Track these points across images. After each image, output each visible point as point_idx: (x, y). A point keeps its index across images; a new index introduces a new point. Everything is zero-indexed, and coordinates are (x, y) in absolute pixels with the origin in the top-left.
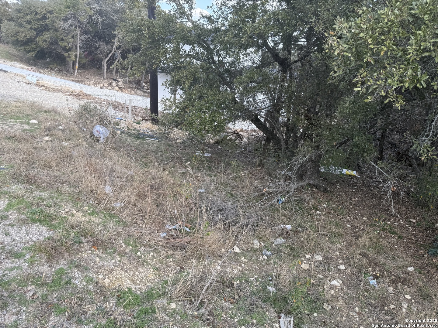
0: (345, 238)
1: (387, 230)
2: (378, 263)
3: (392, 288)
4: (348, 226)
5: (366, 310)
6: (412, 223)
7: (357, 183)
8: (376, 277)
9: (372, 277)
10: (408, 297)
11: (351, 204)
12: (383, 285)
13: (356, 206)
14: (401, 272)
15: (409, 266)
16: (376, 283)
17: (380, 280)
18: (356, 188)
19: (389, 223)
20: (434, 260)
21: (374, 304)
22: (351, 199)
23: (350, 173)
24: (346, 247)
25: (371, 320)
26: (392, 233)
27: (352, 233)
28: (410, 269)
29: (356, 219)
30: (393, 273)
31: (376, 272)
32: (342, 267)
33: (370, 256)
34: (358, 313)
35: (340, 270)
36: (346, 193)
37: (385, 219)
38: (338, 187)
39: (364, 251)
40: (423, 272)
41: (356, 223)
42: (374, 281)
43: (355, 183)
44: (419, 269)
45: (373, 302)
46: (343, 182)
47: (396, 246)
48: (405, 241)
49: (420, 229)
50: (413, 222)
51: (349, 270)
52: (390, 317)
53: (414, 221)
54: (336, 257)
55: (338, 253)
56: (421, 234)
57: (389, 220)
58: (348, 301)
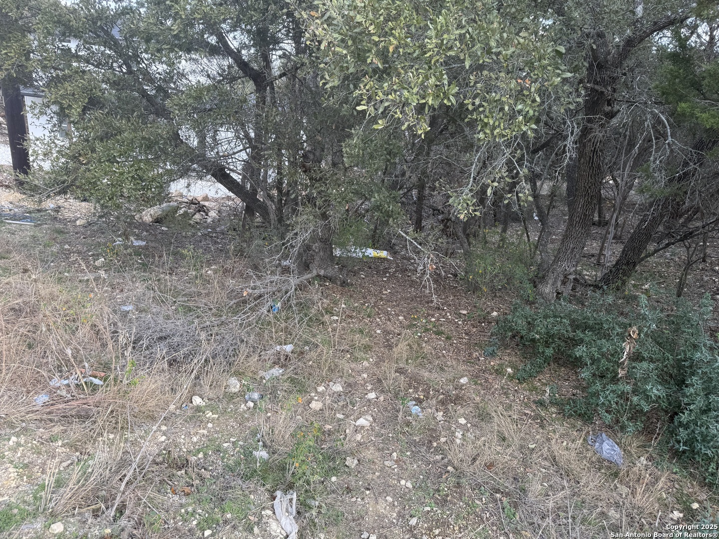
0: (375, 351)
1: (431, 329)
2: (420, 380)
3: (441, 413)
4: (379, 331)
5: (408, 453)
6: (462, 316)
7: (389, 268)
8: (419, 402)
9: (414, 403)
10: (462, 421)
11: (382, 299)
12: (430, 410)
13: (389, 301)
14: (451, 386)
15: (462, 377)
16: (420, 410)
17: (424, 404)
18: (388, 275)
19: (433, 320)
20: (492, 363)
21: (419, 442)
22: (381, 292)
23: (379, 255)
24: (377, 364)
25: (415, 467)
26: (439, 333)
27: (384, 342)
28: (464, 380)
29: (389, 320)
30: (441, 391)
31: (419, 393)
32: (372, 396)
33: (409, 371)
34: (396, 461)
35: (369, 400)
36: (374, 284)
37: (429, 315)
38: (362, 276)
39: (401, 365)
40: (479, 382)
41: (390, 327)
42: (417, 407)
43: (386, 268)
44: (474, 378)
45: (417, 439)
46: (370, 268)
47: (444, 352)
48: (455, 342)
49: (472, 322)
50: (464, 314)
51: (382, 398)
52: (441, 456)
53: (465, 312)
54: (362, 382)
55: (365, 376)
56: (475, 330)
57: (433, 316)
58: (381, 445)
